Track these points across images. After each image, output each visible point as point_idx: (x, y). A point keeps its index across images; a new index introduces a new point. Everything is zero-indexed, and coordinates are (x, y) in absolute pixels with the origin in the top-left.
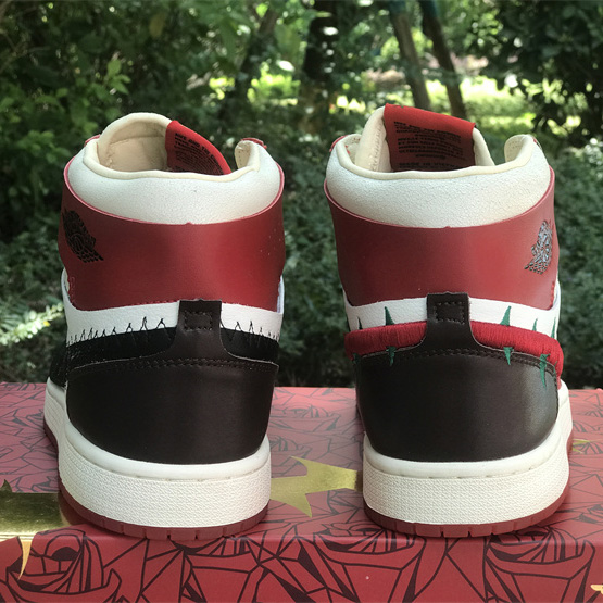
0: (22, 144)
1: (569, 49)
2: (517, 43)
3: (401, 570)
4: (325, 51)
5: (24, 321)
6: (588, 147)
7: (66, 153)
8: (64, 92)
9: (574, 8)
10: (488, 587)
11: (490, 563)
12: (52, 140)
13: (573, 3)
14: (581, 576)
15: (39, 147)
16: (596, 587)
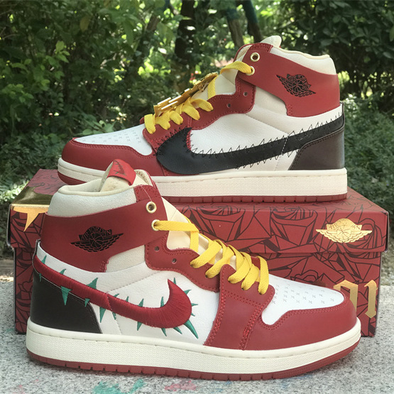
0: (4, 91)
1: (337, 42)
2: (306, 37)
3: (234, 223)
4: (188, 40)
5: (10, 190)
6: (347, 99)
7: (31, 97)
8: (29, 61)
9: (340, 17)
10: (272, 230)
11: (273, 220)
12: (23, 89)
13: (340, 14)
14: (311, 226)
15: (14, 93)
16: (318, 231)
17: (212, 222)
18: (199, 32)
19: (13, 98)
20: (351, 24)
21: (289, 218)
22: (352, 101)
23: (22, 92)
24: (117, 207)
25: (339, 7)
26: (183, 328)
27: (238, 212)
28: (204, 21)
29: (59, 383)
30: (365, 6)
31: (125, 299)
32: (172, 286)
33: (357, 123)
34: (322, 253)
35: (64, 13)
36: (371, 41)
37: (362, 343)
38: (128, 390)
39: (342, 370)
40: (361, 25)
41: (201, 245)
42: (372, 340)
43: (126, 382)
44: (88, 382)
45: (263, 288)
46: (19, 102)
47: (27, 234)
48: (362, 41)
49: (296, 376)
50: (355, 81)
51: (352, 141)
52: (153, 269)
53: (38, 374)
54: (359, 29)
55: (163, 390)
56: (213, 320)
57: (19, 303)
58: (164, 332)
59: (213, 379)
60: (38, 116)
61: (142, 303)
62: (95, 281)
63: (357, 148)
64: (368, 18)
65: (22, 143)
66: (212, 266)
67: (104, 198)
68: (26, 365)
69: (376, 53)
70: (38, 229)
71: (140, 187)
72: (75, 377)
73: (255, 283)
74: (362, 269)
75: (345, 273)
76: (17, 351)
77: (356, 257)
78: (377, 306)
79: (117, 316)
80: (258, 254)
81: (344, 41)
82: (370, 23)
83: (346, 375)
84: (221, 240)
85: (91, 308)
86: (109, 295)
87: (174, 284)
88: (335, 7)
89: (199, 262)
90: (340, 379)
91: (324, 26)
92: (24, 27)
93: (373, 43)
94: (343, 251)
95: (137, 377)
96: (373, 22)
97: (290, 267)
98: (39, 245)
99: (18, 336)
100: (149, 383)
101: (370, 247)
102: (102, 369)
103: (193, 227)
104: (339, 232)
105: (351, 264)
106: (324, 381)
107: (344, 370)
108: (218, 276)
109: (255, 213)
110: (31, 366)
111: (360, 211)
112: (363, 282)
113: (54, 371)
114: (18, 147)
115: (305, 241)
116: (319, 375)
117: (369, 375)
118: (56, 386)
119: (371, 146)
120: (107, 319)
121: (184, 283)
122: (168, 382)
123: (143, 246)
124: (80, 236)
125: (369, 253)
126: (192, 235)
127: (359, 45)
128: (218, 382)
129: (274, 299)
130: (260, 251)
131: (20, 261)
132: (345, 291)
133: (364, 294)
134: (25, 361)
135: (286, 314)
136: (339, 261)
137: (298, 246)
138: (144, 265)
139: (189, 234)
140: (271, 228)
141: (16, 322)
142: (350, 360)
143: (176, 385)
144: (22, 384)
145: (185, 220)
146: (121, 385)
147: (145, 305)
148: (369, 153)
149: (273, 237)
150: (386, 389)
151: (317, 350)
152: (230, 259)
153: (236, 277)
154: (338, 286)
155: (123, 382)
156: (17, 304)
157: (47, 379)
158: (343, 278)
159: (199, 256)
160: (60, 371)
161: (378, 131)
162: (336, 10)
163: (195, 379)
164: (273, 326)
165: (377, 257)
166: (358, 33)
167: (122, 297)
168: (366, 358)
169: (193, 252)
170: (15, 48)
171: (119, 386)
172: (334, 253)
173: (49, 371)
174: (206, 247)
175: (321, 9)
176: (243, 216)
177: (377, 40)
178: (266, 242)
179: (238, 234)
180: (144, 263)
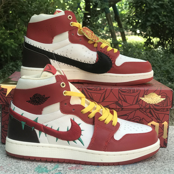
0: (5, 42)
1: (154, 23)
2: (140, 21)
3: (102, 94)
4: (87, 22)
6: (158, 48)
7: (17, 45)
8: (16, 30)
9: (155, 12)
10: (119, 98)
11: (120, 93)
12: (13, 42)
13: (155, 11)
14: (138, 96)
15: (10, 44)
16: (141, 98)
17: (92, 93)
18: (92, 18)
19: (9, 46)
20: (160, 15)
21: (127, 92)
22: (160, 49)
23: (13, 43)
24: (47, 84)
25: (155, 8)
26: (77, 141)
27: (104, 89)
28: (95, 13)
29: (20, 166)
30: (166, 7)
31: (51, 127)
32: (72, 121)
33: (162, 58)
34: (142, 108)
35: (33, 10)
36: (169, 23)
37: (161, 150)
38: (51, 169)
39: (151, 162)
40: (165, 16)
41: (86, 104)
42: (166, 149)
43: (51, 166)
44: (33, 165)
45: (115, 123)
46: (12, 48)
47: (7, 98)
48: (165, 23)
49: (130, 164)
50: (162, 41)
51: (160, 66)
52: (64, 113)
53: (10, 161)
54: (164, 18)
55: (68, 169)
56: (91, 137)
57: (3, 130)
58: (69, 143)
59: (91, 165)
60: (20, 54)
61: (58, 129)
62: (37, 119)
63: (162, 69)
64: (168, 13)
65: (13, 66)
66: (91, 113)
67: (41, 80)
68: (5, 158)
69: (171, 28)
70: (12, 96)
71: (58, 76)
72: (27, 163)
73: (111, 121)
74: (161, 116)
75: (153, 118)
76: (2, 152)
77: (158, 110)
78: (168, 134)
79: (47, 135)
80: (113, 109)
81: (157, 23)
82: (169, 15)
83: (153, 164)
84: (96, 102)
85: (35, 131)
86: (43, 125)
87: (73, 121)
88: (153, 8)
89: (85, 111)
90: (150, 166)
91: (148, 16)
92: (15, 15)
93: (170, 24)
94: (152, 107)
95: (56, 164)
96: (170, 14)
97: (127, 115)
98: (12, 103)
99: (2, 145)
100: (61, 166)
101: (165, 106)
102: (40, 160)
103: (83, 95)
104: (150, 99)
105: (156, 113)
106: (142, 166)
107: (152, 162)
108: (94, 117)
109: (111, 90)
110: (7, 158)
111: (160, 89)
112: (161, 122)
113: (18, 160)
114: (11, 67)
115: (134, 103)
116: (140, 164)
117: (163, 164)
118: (18, 167)
119: (168, 68)
120: (42, 136)
121: (78, 120)
122: (70, 166)
123: (59, 103)
124: (30, 98)
125: (164, 109)
126: (82, 99)
127: (164, 25)
128: (93, 166)
129: (119, 129)
130: (113, 107)
131: (4, 110)
132: (153, 126)
133: (162, 127)
134: (5, 156)
135: (125, 135)
136: (150, 112)
137: (131, 105)
138: (59, 111)
139: (81, 98)
140: (119, 96)
141: (2, 139)
142: (155, 157)
143: (74, 167)
144: (2, 166)
145: (79, 92)
146: (48, 167)
147: (60, 130)
148: (167, 71)
149: (120, 101)
150: (171, 170)
151: (139, 152)
152: (99, 110)
153: (102, 118)
154: (150, 124)
155: (49, 166)
156: (2, 130)
157: (14, 164)
158: (152, 120)
159: (85, 108)
160: (21, 160)
161: (172, 62)
162: (154, 9)
163: (83, 165)
164: (119, 141)
165: (168, 111)
166: (163, 19)
167: (49, 126)
168: (162, 157)
169: (82, 106)
170: (11, 24)
171: (47, 167)
172: (148, 108)
173: (16, 160)
174: (89, 104)
175: (147, 9)
176: (106, 91)
177: (172, 23)
178: (117, 103)
179: (104, 99)
180: (60, 111)
